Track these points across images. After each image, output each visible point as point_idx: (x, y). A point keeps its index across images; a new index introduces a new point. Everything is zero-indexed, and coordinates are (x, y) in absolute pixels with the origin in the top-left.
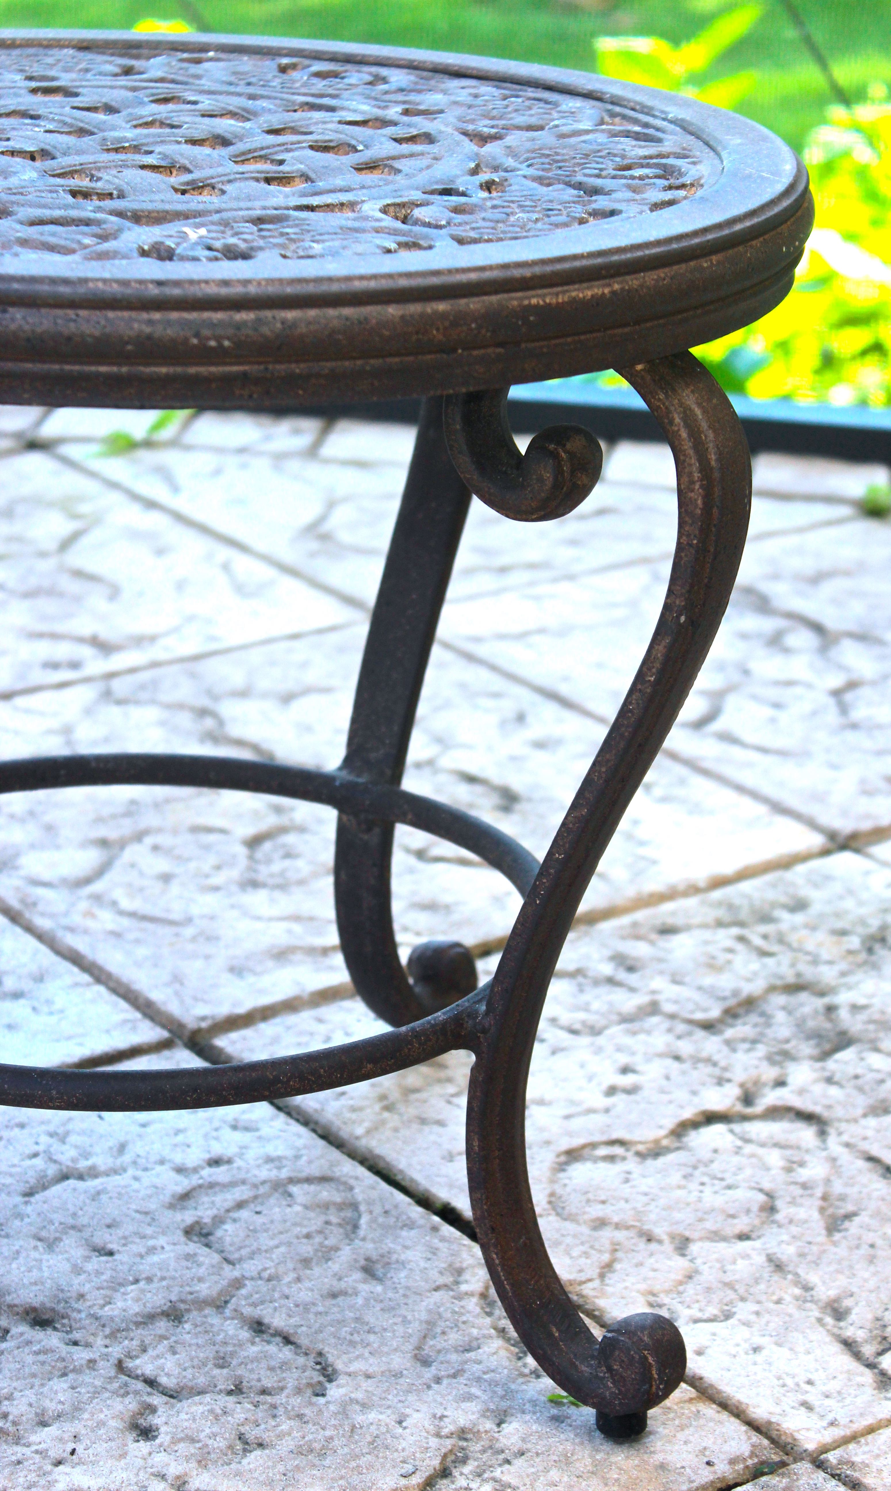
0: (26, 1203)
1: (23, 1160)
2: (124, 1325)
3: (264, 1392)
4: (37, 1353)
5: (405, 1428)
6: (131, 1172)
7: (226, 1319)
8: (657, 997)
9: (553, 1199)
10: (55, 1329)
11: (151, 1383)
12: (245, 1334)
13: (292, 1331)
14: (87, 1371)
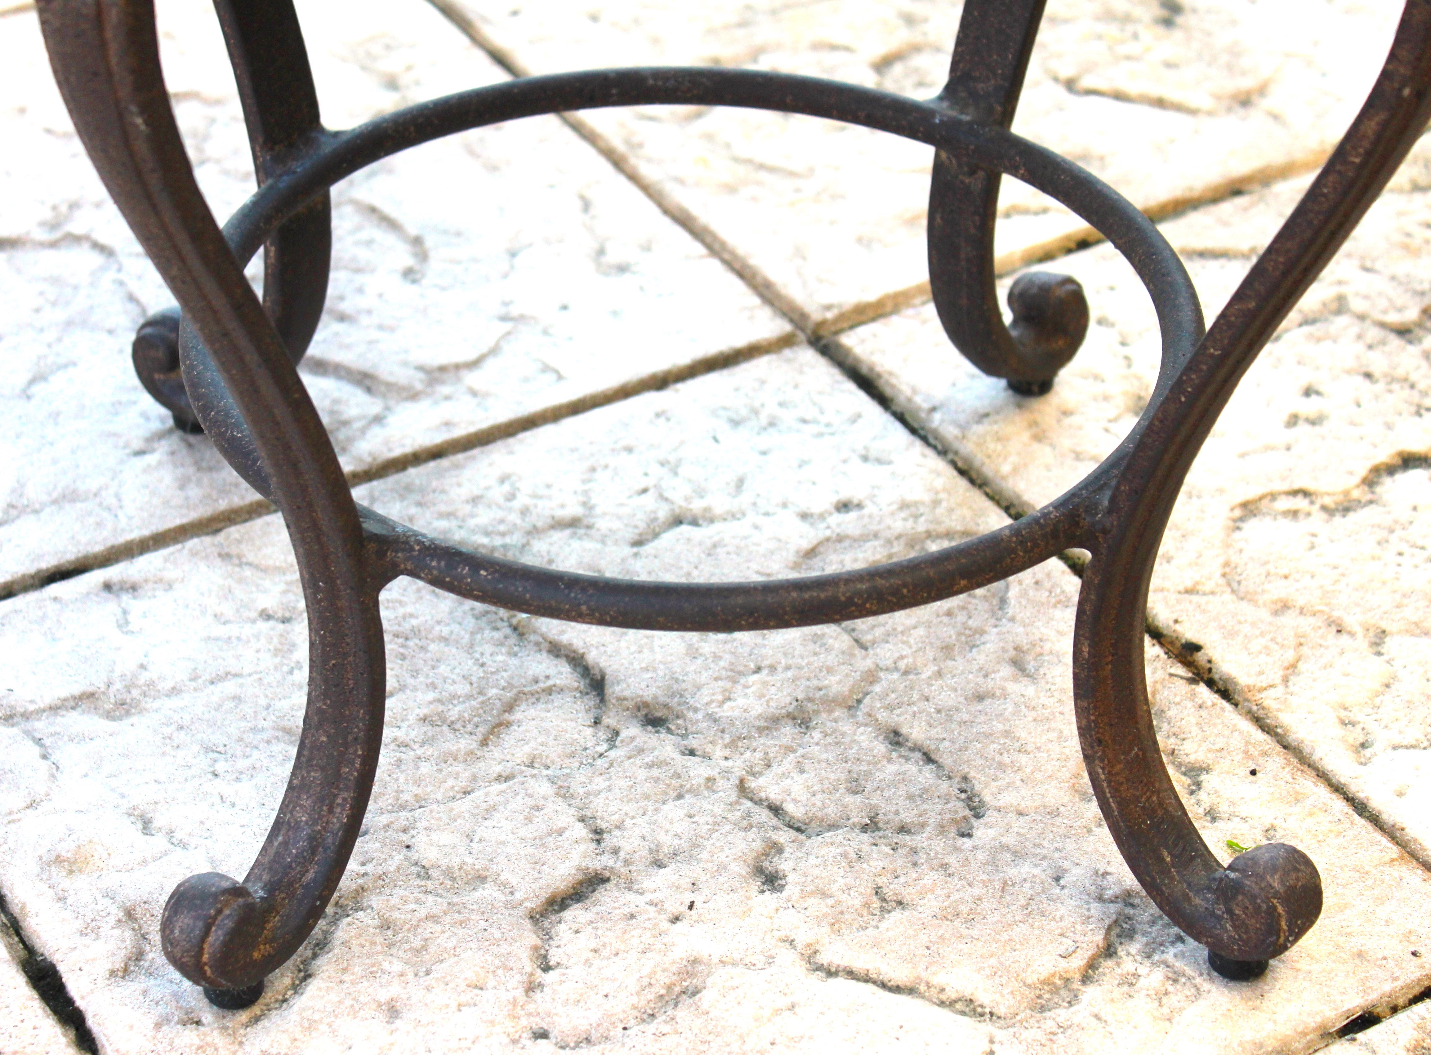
0: (636, 555)
1: (630, 497)
2: (745, 731)
3: (903, 829)
4: (650, 766)
5: (1063, 887)
6: (752, 517)
7: (859, 725)
8: (1343, 290)
9: (1227, 570)
10: (669, 731)
11: (776, 810)
12: (881, 748)
13: (933, 747)
14: (706, 793)
